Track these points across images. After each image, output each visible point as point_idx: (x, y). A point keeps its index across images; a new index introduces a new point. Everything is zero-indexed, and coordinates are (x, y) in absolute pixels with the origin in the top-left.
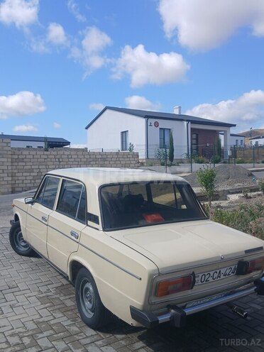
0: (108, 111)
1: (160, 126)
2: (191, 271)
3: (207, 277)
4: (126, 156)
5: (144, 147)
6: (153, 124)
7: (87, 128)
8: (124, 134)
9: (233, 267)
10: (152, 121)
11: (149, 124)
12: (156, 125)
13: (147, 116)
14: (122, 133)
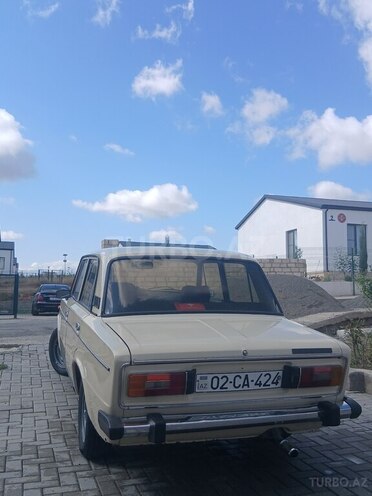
0: (267, 202)
1: (348, 221)
2: (189, 367)
3: (222, 382)
4: (285, 265)
5: (321, 253)
6: (335, 218)
7: (237, 228)
8: (291, 234)
9: (273, 374)
10: (335, 213)
11: (329, 218)
12: (342, 219)
13: (326, 206)
14: (288, 232)
